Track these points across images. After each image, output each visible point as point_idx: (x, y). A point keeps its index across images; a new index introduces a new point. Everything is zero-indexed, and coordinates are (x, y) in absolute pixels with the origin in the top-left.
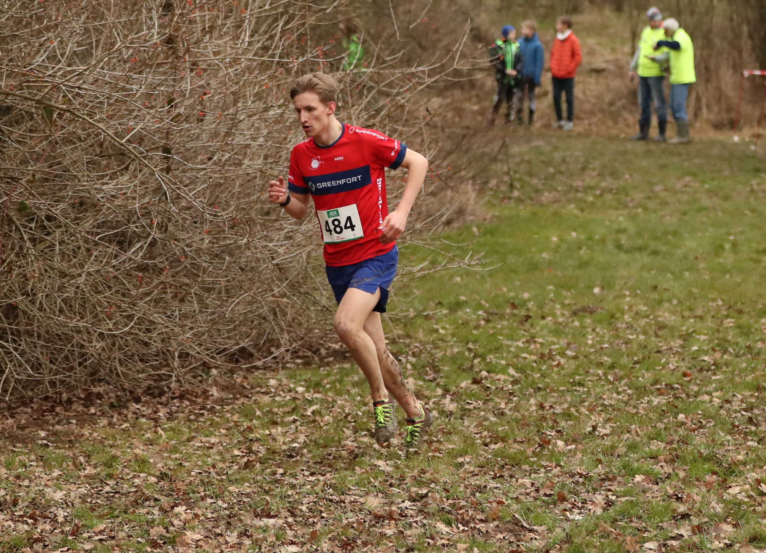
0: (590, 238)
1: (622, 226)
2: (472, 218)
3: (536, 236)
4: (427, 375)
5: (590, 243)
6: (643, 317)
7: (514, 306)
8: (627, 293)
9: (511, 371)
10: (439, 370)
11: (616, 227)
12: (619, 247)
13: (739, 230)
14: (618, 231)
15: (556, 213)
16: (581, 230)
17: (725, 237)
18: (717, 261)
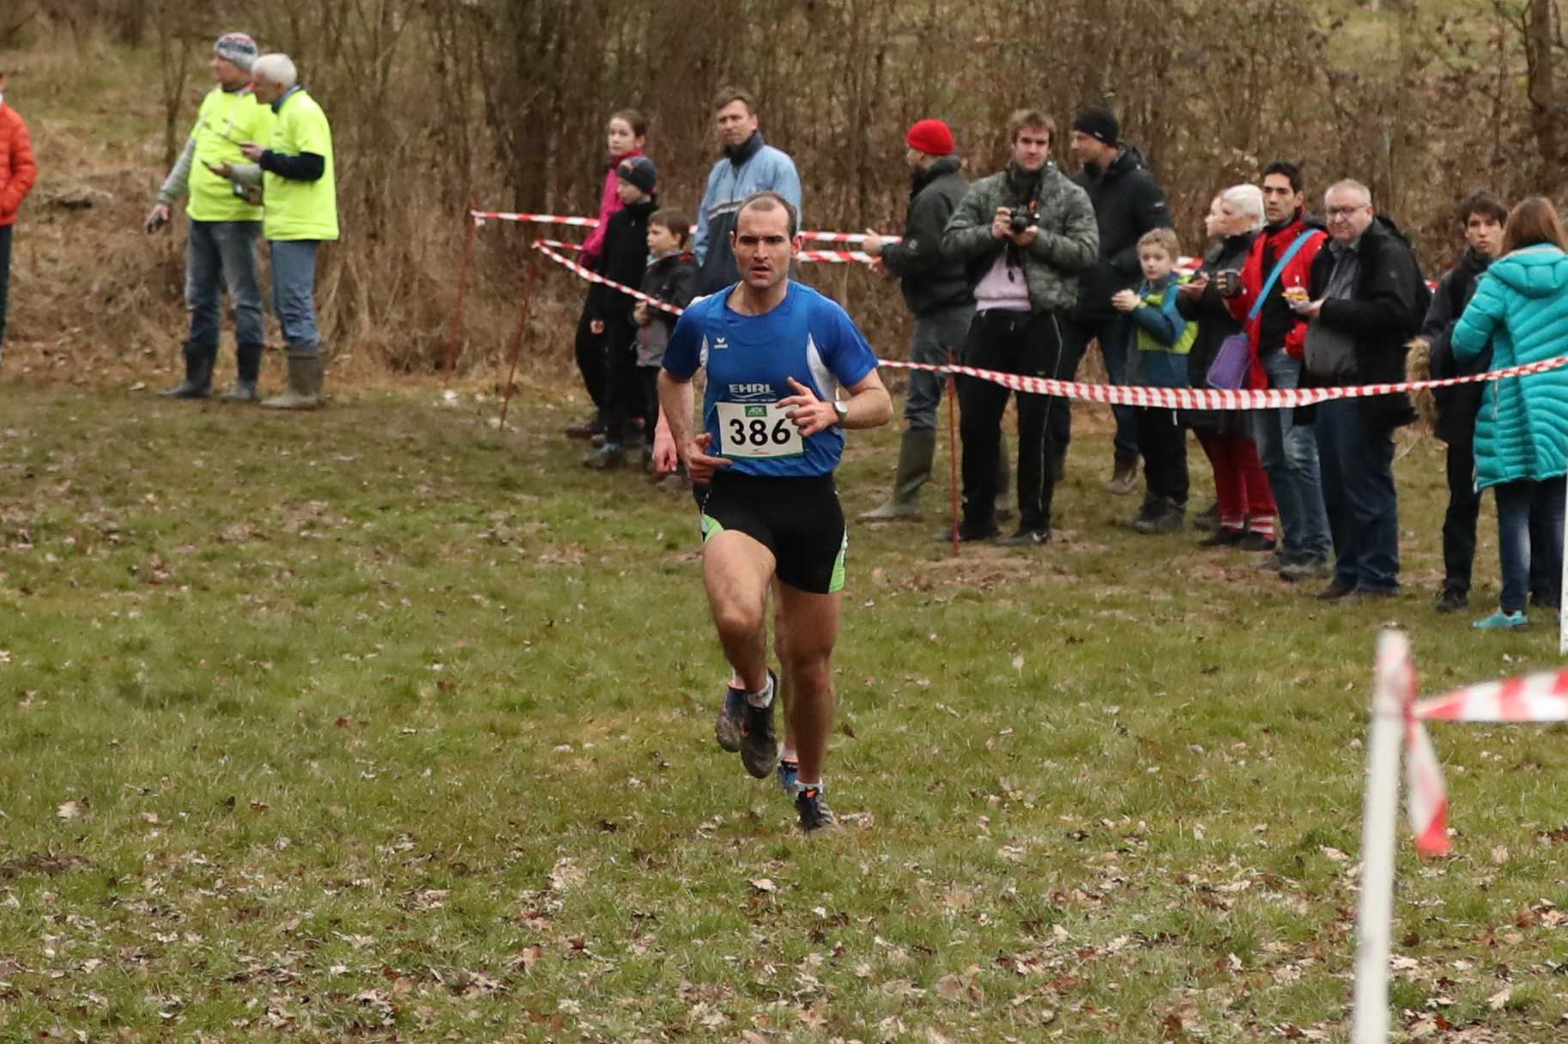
0: (49, 669)
1: (138, 636)
5: (49, 677)
6: (197, 885)
8: (153, 818)
11: (119, 635)
12: (129, 691)
13: (457, 645)
14: (127, 648)
16: (23, 644)
17: (419, 664)
18: (397, 729)
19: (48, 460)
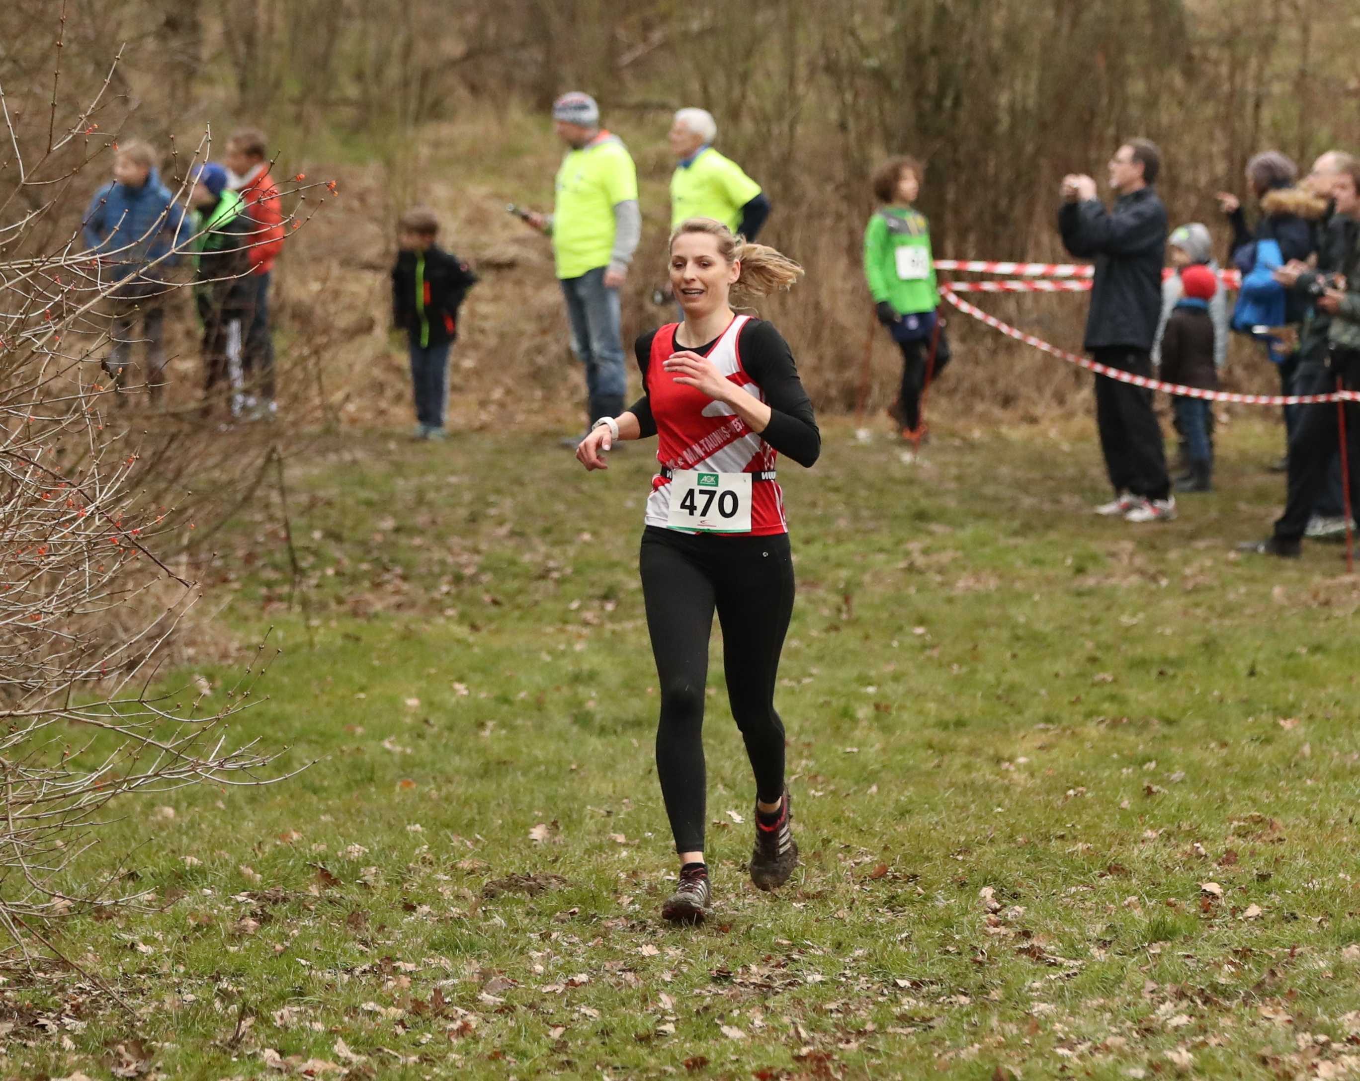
0: (505, 700)
1: (586, 666)
2: (191, 651)
3: (362, 696)
4: (120, 1065)
5: (505, 708)
7: (328, 879)
8: (621, 838)
9: (342, 1048)
10: (151, 1051)
11: (567, 666)
12: (583, 719)
13: (889, 669)
14: (577, 679)
15: (407, 636)
16: (477, 678)
17: (854, 686)
18: (840, 749)
19: (490, 505)
